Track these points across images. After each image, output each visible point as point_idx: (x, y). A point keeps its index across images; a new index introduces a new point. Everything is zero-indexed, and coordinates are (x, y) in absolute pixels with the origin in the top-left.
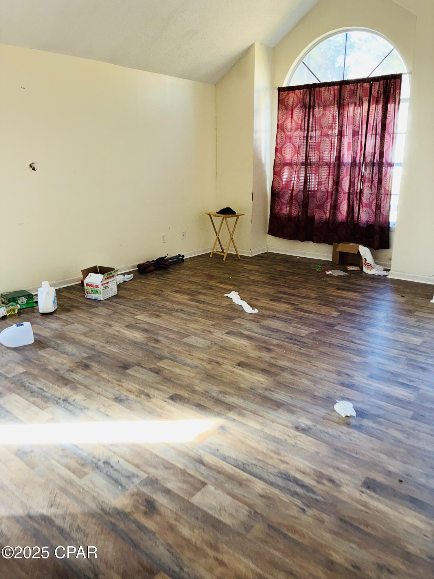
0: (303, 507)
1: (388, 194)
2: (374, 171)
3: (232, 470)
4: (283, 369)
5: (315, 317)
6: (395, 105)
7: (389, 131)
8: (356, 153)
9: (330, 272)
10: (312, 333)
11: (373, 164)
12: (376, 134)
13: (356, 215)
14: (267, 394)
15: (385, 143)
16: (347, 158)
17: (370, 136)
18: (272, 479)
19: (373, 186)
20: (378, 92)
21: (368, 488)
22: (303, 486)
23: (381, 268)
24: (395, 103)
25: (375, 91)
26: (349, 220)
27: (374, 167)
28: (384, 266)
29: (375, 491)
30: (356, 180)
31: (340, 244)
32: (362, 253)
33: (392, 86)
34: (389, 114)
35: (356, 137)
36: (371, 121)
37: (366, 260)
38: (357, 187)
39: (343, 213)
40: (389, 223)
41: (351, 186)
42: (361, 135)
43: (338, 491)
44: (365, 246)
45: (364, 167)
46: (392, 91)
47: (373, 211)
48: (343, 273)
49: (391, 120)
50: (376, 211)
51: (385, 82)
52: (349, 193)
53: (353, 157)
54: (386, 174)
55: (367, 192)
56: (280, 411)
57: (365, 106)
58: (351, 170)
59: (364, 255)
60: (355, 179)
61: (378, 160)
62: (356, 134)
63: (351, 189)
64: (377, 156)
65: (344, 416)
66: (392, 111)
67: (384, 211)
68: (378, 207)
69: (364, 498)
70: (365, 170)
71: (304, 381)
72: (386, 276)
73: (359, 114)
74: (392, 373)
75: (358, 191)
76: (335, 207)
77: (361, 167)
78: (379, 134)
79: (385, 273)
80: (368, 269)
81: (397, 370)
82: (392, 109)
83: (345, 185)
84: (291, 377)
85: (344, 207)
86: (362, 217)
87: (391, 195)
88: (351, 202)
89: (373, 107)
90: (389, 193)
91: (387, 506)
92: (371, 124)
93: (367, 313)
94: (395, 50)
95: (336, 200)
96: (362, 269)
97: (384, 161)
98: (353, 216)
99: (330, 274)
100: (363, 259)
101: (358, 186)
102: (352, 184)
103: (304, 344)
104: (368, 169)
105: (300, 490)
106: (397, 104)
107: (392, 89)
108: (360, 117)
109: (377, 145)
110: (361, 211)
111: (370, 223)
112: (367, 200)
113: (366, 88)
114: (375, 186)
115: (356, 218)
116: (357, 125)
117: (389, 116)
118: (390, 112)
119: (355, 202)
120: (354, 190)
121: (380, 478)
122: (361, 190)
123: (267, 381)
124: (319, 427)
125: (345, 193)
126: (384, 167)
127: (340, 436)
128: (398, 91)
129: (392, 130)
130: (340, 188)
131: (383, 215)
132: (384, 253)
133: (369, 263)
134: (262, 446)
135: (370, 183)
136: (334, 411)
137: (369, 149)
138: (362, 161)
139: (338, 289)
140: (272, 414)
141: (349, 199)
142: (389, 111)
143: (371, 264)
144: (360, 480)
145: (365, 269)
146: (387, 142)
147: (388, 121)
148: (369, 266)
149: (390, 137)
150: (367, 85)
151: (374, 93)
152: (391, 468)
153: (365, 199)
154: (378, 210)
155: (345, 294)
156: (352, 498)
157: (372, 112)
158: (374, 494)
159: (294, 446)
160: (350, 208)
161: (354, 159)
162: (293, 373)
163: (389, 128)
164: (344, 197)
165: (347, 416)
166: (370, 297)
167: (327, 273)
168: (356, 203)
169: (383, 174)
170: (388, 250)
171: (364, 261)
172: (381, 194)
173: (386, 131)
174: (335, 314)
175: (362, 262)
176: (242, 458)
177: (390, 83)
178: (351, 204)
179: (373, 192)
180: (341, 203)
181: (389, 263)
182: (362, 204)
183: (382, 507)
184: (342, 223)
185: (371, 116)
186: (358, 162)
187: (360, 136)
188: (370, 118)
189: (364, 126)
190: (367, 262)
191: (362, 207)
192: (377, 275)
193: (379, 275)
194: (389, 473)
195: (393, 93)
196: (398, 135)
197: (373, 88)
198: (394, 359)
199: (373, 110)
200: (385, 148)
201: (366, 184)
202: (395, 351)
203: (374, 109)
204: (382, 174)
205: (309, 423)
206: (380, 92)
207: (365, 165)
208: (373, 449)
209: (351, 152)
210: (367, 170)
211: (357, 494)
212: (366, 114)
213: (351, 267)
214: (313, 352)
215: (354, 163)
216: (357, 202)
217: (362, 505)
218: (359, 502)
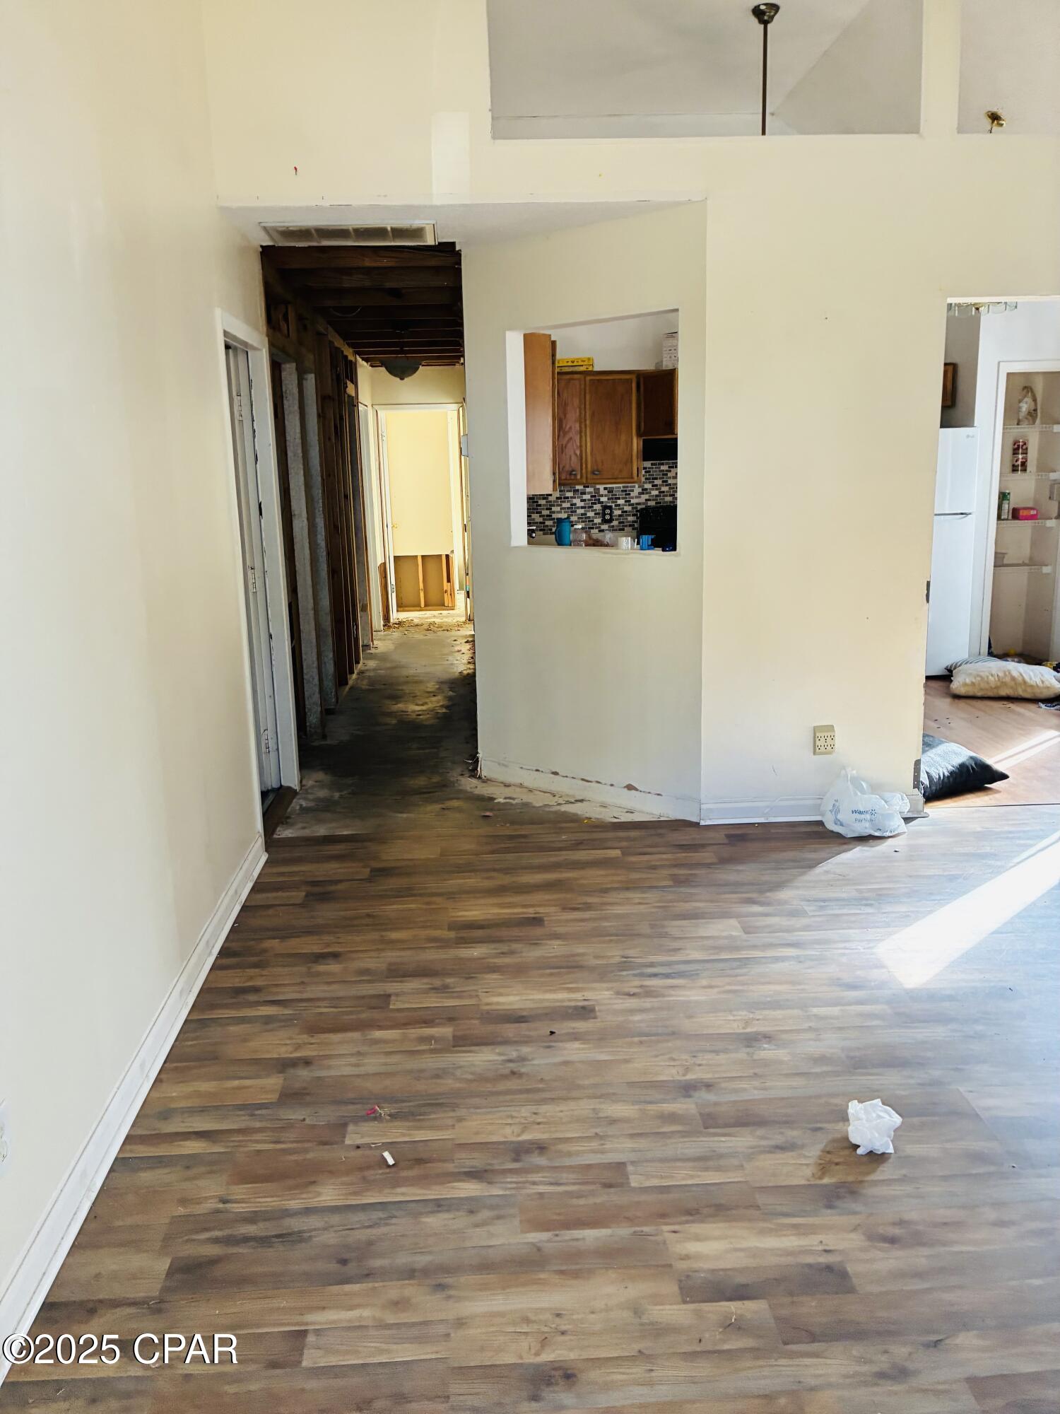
21: (583, 1008)
29: (576, 1008)
43: (612, 988)
69: (578, 996)
91: (547, 1000)
121: (581, 1026)
127: (694, 1057)
144: (600, 1011)
152: (577, 1045)
156: (594, 989)
158: (573, 1004)
194: (575, 1037)
208: (627, 1061)
211: (589, 995)
217: (572, 988)
218: (580, 989)
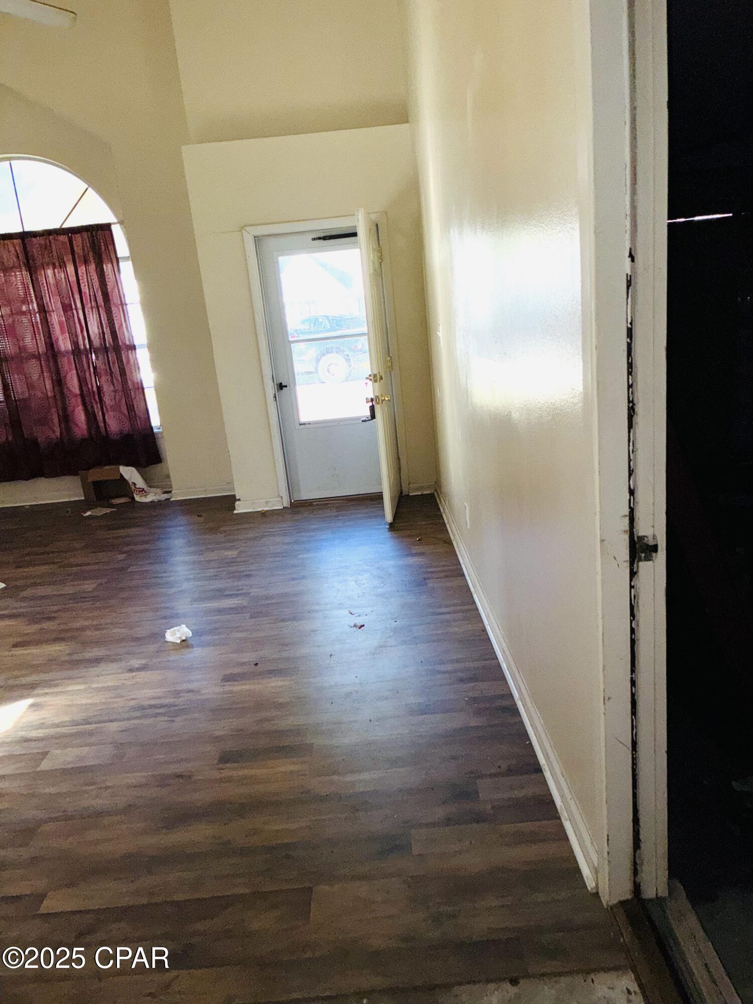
0: (170, 719)
1: (138, 389)
2: (110, 359)
3: (74, 729)
4: (83, 629)
5: (96, 567)
6: (113, 265)
7: (115, 301)
8: (77, 336)
9: (88, 513)
10: (100, 584)
11: (106, 350)
12: (98, 307)
13: (102, 425)
14: (75, 657)
15: (115, 318)
16: (64, 344)
17: (90, 310)
18: (126, 716)
19: (114, 380)
20: (83, 250)
21: (228, 681)
22: (162, 706)
23: (159, 491)
24: (112, 263)
25: (78, 246)
26: (93, 433)
27: (109, 353)
28: (163, 488)
29: (235, 680)
30: (87, 374)
31: (90, 471)
32: (126, 477)
33: (101, 241)
34: (108, 278)
35: (69, 313)
36: (85, 289)
37: (135, 484)
38: (92, 384)
39: (80, 425)
40: (151, 428)
41: (83, 384)
42: (76, 309)
43: (200, 695)
44: (127, 466)
45: (93, 355)
46: (103, 248)
47: (124, 415)
48: (108, 511)
49: (114, 288)
50: (129, 413)
51: (90, 235)
52: (82, 395)
53: (73, 341)
54: (128, 361)
55: (107, 389)
56: (102, 664)
57: (70, 269)
58: (75, 361)
59: (131, 477)
60: (85, 373)
61: (112, 344)
62: (68, 308)
63: (84, 389)
64: (108, 337)
65: (179, 641)
66: (110, 274)
67: (139, 412)
68: (131, 408)
69: (227, 688)
70: (97, 358)
71: (116, 630)
72: (169, 499)
73: (63, 280)
74: (216, 590)
75: (95, 389)
76: (66, 418)
77: (90, 355)
78: (101, 306)
79: (166, 496)
80: (141, 496)
81: (220, 586)
82: (110, 269)
83: (73, 383)
84: (98, 633)
85: (80, 416)
86: (111, 426)
87: (143, 389)
88: (89, 407)
89: (82, 270)
90: (140, 386)
92: (85, 293)
93: (162, 544)
94: (90, 189)
95: (65, 409)
96: (133, 498)
97: (120, 344)
98: (98, 427)
99: (90, 515)
100: (131, 484)
101: (93, 382)
102: (82, 381)
103: (96, 599)
104: (101, 357)
105: (162, 710)
106: (115, 264)
107: (102, 244)
108: (66, 282)
109: (103, 322)
110: (106, 418)
111: (126, 432)
112: (111, 400)
113: (64, 243)
114: (117, 380)
115: (103, 430)
116: (65, 296)
117: (109, 282)
118: (108, 275)
119: (95, 407)
120: (89, 389)
122: (99, 388)
123: (67, 646)
124: (155, 660)
125: (76, 396)
126: (122, 352)
128: (110, 247)
129: (119, 301)
130: (65, 390)
131: (140, 418)
132: (156, 469)
133: (141, 487)
134: (97, 699)
135: (109, 376)
136: (166, 642)
137: (94, 329)
138: (88, 346)
139: (110, 529)
140: (94, 671)
141: (84, 404)
142: (106, 274)
143: (143, 489)
144: (218, 679)
145: (137, 498)
146: (116, 317)
147: (109, 287)
148: (142, 491)
149: (119, 310)
150: (63, 238)
151: (78, 250)
152: (243, 660)
153: (107, 399)
154: (131, 412)
155: (122, 532)
156: (215, 694)
157: (82, 276)
158: (235, 683)
159: (136, 684)
160: (91, 416)
161: (75, 344)
162: (97, 628)
163: (115, 299)
164: (76, 401)
165: (183, 641)
166: (158, 527)
167: (84, 515)
168: (97, 408)
169: (125, 361)
170: (159, 465)
171: (133, 487)
172: (130, 390)
173: (112, 303)
174: (122, 557)
175: (130, 489)
176: (79, 717)
177: (96, 234)
178: (90, 411)
179: (117, 388)
180: (73, 411)
181: (169, 483)
182: (106, 407)
183: (247, 687)
184: (83, 440)
185: (84, 282)
186: (83, 348)
187: (75, 311)
188: (82, 286)
189: (77, 297)
190: (137, 486)
191: (108, 412)
192: (156, 500)
193: (159, 501)
195: (105, 248)
196: (128, 306)
197: (74, 242)
198: (215, 577)
199: (83, 273)
200: (116, 325)
201: (103, 379)
202: (212, 570)
203: (85, 272)
204: (122, 361)
205: (143, 661)
206: (86, 248)
207: (94, 352)
208: (222, 654)
209: (67, 334)
210: (100, 359)
211: (219, 689)
212: (74, 279)
213: (117, 499)
214: (112, 602)
215: (77, 351)
216: (97, 406)
217: (227, 694)
218: (224, 693)
